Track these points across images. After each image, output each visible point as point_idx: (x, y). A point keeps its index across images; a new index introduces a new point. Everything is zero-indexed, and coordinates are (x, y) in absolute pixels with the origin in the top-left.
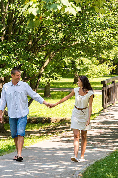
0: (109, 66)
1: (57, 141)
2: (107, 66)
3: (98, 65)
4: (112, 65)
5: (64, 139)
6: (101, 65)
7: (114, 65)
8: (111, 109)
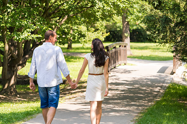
0: (103, 33)
1: (75, 104)
2: (101, 33)
3: (93, 32)
4: (105, 32)
5: (79, 101)
6: (96, 32)
7: (107, 32)
8: (115, 71)
